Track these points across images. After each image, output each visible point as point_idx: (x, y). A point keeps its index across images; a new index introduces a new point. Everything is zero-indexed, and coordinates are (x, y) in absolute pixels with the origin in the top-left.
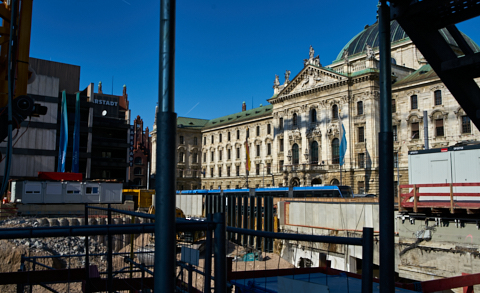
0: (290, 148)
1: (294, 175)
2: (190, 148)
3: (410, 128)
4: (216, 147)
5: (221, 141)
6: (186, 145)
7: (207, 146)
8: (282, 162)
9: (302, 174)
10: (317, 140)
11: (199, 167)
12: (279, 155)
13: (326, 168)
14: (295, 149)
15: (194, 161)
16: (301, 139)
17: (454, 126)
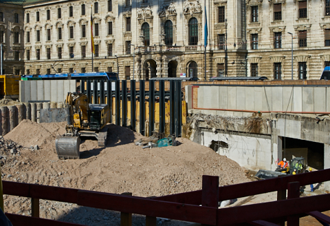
0: (140, 27)
1: (148, 57)
2: (11, 26)
3: (272, 9)
4: (43, 25)
5: (49, 18)
6: (7, 23)
7: (31, 25)
8: (128, 43)
9: (159, 56)
10: (171, 19)
11: (22, 48)
12: (125, 35)
13: (183, 50)
14: (145, 28)
15: (16, 41)
16: (152, 18)
17: (318, 9)
